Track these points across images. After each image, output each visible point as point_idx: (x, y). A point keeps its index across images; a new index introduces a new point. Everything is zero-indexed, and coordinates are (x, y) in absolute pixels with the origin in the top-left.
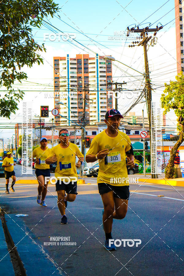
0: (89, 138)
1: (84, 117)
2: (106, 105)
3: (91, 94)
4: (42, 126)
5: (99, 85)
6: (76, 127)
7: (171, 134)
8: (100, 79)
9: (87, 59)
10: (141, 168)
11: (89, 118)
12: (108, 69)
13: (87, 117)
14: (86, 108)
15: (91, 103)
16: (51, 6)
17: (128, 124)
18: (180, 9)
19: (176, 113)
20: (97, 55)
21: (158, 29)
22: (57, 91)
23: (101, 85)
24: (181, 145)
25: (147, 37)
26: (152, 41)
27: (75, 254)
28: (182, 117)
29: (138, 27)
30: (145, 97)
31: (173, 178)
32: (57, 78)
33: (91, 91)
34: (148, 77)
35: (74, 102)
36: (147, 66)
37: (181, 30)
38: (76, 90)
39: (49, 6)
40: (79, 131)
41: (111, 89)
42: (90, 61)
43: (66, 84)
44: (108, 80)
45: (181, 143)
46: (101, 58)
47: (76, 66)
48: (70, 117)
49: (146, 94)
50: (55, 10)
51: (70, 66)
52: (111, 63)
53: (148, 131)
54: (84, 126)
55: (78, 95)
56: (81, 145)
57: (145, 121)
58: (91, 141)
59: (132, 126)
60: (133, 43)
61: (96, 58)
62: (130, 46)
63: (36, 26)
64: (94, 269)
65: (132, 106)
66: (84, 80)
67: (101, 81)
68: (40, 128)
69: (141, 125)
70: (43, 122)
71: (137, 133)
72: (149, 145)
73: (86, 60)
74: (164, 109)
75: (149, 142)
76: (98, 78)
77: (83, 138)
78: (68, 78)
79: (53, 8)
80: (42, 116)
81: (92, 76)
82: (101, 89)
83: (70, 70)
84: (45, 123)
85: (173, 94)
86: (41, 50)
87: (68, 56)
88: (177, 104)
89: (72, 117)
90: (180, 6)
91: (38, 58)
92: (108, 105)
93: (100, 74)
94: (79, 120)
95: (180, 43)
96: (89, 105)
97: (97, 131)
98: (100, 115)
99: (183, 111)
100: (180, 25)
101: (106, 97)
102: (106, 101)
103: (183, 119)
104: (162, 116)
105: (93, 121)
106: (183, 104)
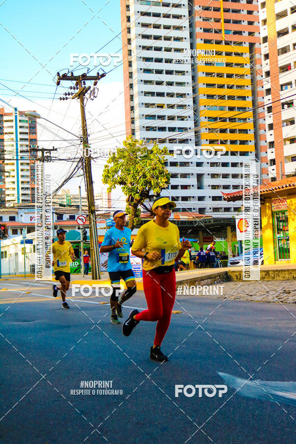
0: (4, 226)
2: (28, 179)
3: (7, 164)
5: (19, 151)
8: (20, 143)
9: (2, 115)
10: (78, 266)
11: (5, 197)
12: (31, 129)
13: (3, 196)
14: (1, 183)
15: (7, 176)
17: (60, 206)
18: (129, 51)
19: (123, 191)
20: (16, 109)
21: (99, 77)
23: (21, 152)
25: (85, 87)
26: (91, 93)
28: (132, 197)
29: (72, 73)
30: (83, 169)
33: (7, 159)
34: (86, 141)
36: (84, 127)
37: (131, 79)
41: (36, 156)
42: (5, 118)
44: (31, 145)
46: (22, 113)
49: (84, 164)
52: (35, 122)
53: (87, 215)
57: (83, 202)
58: (7, 230)
59: (65, 208)
60: (66, 94)
61: (14, 114)
62: (61, 99)
65: (65, 181)
69: (78, 207)
71: (72, 218)
72: (88, 234)
74: (108, 186)
75: (88, 230)
76: (17, 141)
81: (8, 139)
82: (21, 158)
85: (120, 165)
88: (125, 178)
90: (129, 47)
93: (20, 136)
95: (129, 97)
96: (4, 179)
97: (16, 216)
98: (20, 194)
99: (133, 188)
100: (130, 73)
101: (28, 168)
102: (28, 173)
103: (132, 199)
104: (107, 194)
105: (11, 202)
106: (134, 179)
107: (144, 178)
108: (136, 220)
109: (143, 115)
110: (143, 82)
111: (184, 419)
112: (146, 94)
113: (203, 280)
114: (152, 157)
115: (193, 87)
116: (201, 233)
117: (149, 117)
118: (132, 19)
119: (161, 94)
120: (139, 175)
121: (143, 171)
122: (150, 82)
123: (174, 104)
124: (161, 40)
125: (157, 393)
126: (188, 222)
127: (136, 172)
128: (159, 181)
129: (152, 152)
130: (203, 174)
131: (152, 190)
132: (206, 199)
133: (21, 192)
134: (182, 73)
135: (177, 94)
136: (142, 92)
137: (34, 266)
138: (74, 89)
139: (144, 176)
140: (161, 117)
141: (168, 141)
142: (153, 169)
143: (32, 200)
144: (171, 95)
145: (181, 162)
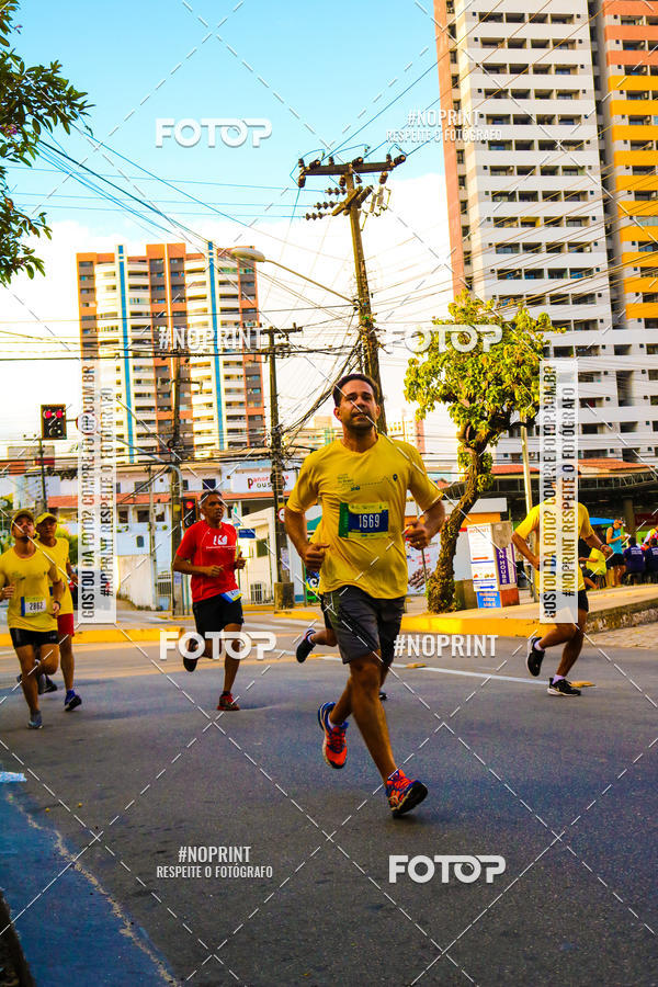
0: (192, 501)
1: (176, 434)
2: (242, 398)
3: (195, 366)
4: (47, 466)
6: (153, 467)
7: (442, 480)
8: (220, 318)
9: (181, 260)
11: (192, 437)
12: (245, 286)
13: (186, 435)
14: (183, 408)
15: (196, 392)
16: (64, 98)
18: (455, 102)
19: (452, 415)
20: (210, 245)
21: (392, 164)
22: (91, 358)
24: (472, 511)
25: (360, 189)
26: (374, 200)
27: (162, 852)
28: (472, 428)
29: (331, 159)
31: (451, 611)
32: (88, 321)
33: (196, 355)
34: (365, 308)
35: (143, 391)
36: (361, 277)
37: (460, 166)
38: (151, 354)
39: (58, 98)
40: (162, 480)
42: (188, 265)
43: (118, 335)
44: (246, 322)
45: (471, 506)
46: (225, 254)
47: (145, 281)
48: (135, 437)
49: (363, 359)
50: (77, 109)
51: (129, 281)
52: (254, 270)
54: (177, 463)
55: (157, 368)
56: (168, 521)
60: (319, 207)
61: (206, 255)
62: (308, 217)
63: (18, 160)
64: (220, 894)
65: (322, 398)
66: (174, 322)
67: (224, 324)
68: (43, 474)
70: (50, 456)
73: (176, 261)
74: (417, 405)
76: (214, 314)
77: (175, 499)
78: (124, 319)
79: (69, 103)
80: (46, 436)
81: (197, 311)
82: (225, 350)
83: (129, 294)
84: (57, 456)
85: (443, 357)
86: (36, 232)
87: (121, 249)
88: (455, 387)
89: (139, 436)
90: (455, 94)
91: (25, 259)
92: (249, 398)
93: (220, 304)
94: (161, 447)
95: (458, 206)
96: (190, 398)
97: (217, 478)
98: (225, 429)
99: (474, 408)
100: (458, 152)
101: (241, 371)
102: (241, 384)
103: (473, 433)
104: (413, 425)
105: (205, 448)
106: (475, 387)
107: (497, 385)
108: (481, 478)
109: (490, 244)
110: (489, 170)
111: (611, 925)
112: (497, 196)
113: (639, 611)
114: (514, 337)
115: (603, 176)
116: (629, 505)
117: (504, 248)
118: (461, 32)
119: (529, 196)
120: (485, 379)
121: (495, 369)
122: (505, 170)
123: (559, 215)
124: (527, 73)
125: (545, 866)
126: (600, 480)
127: (480, 373)
128: (533, 390)
129: (514, 325)
130: (630, 372)
131: (516, 412)
132: (638, 427)
133: (227, 425)
134: (576, 145)
135: (567, 194)
136: (487, 193)
137: (258, 586)
138: (337, 193)
139: (498, 380)
140: (532, 248)
141: (548, 300)
142: (518, 365)
143: (251, 443)
144: (552, 196)
145: (579, 348)
